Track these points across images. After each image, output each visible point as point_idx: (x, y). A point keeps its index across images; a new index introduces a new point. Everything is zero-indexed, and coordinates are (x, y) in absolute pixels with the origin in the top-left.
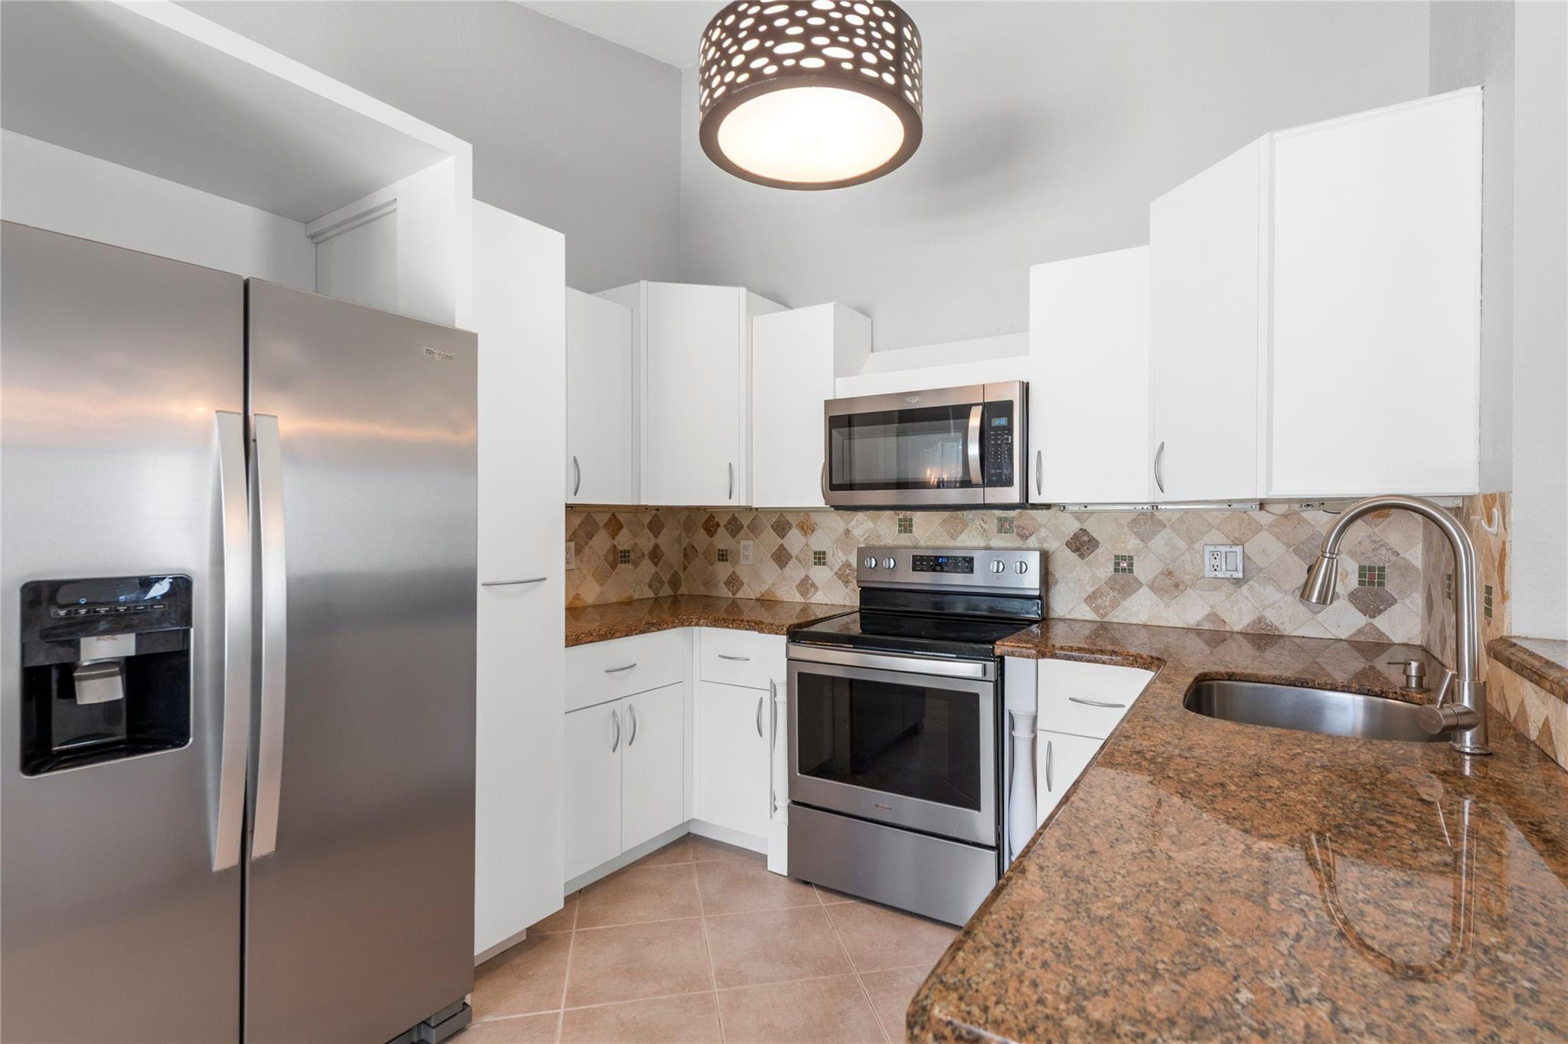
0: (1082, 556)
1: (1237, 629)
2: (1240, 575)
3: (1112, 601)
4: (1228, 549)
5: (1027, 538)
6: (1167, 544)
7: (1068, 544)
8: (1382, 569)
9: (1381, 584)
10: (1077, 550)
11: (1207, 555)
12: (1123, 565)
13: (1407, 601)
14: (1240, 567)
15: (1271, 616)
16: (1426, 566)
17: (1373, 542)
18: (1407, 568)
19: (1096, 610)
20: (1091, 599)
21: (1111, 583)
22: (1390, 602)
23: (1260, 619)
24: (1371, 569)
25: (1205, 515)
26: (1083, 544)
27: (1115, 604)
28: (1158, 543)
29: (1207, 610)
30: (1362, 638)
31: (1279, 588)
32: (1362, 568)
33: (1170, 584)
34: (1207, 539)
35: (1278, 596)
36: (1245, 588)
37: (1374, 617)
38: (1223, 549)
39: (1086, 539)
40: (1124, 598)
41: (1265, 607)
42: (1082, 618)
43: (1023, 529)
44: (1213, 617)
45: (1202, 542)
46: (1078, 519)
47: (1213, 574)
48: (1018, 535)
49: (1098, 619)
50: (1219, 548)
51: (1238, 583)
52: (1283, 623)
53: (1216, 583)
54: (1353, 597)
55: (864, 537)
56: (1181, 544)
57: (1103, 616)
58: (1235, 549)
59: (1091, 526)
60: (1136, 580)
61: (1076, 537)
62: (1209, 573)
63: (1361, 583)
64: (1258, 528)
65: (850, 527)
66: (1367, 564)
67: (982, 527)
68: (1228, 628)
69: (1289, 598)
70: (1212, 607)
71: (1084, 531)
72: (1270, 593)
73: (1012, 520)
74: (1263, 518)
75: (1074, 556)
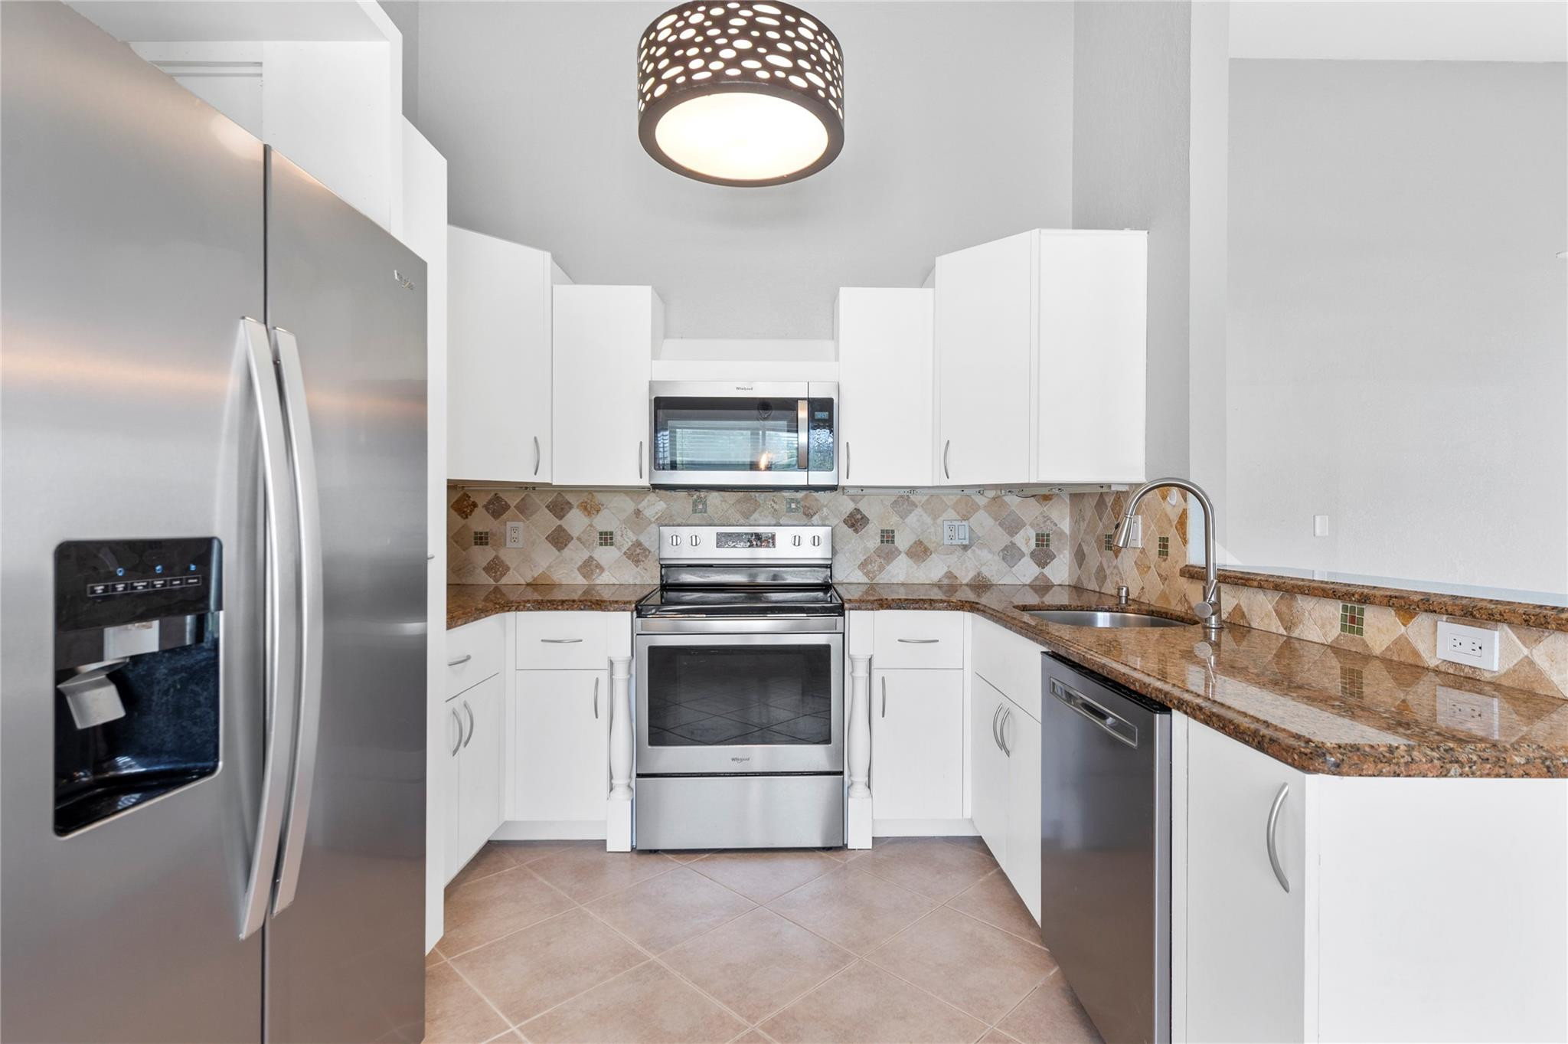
0: (856, 531)
1: (964, 582)
2: (966, 542)
3: (879, 567)
4: (959, 523)
5: (812, 516)
6: (918, 521)
7: (845, 521)
8: (1048, 535)
9: (1048, 545)
10: (852, 526)
11: (946, 528)
12: (888, 537)
13: (1062, 556)
14: (967, 537)
15: (986, 572)
16: (1073, 531)
17: (1044, 517)
18: (1062, 534)
19: (867, 574)
20: (863, 566)
21: (878, 552)
22: (1052, 557)
23: (979, 574)
24: (1043, 535)
25: (944, 498)
26: (857, 521)
27: (881, 568)
28: (912, 519)
29: (945, 570)
30: (1038, 583)
31: (990, 551)
32: (1037, 535)
33: (920, 552)
34: (945, 516)
35: (990, 556)
36: (969, 551)
37: (1043, 568)
38: (956, 523)
39: (859, 516)
40: (888, 563)
41: (982, 565)
42: (856, 581)
43: (809, 509)
44: (950, 575)
45: (941, 518)
46: (853, 500)
47: (949, 542)
48: (805, 514)
49: (869, 581)
50: (954, 523)
51: (965, 548)
52: (992, 576)
53: (951, 549)
54: (1033, 555)
56: (928, 520)
57: (872, 579)
58: (964, 523)
59: (863, 506)
60: (897, 549)
61: (851, 515)
62: (947, 542)
63: (1037, 545)
64: (975, 508)
65: (640, 507)
66: (1040, 532)
67: (773, 507)
68: (958, 582)
69: (997, 558)
70: (948, 567)
71: (858, 510)
72: (985, 555)
73: (797, 502)
74: (981, 501)
75: (850, 531)
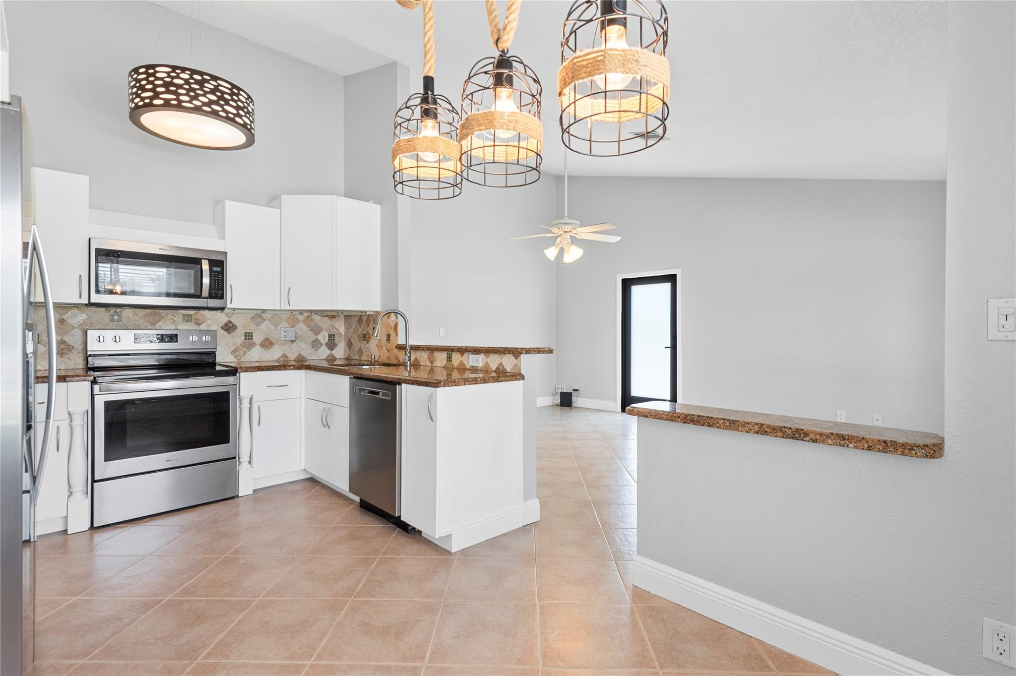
0: (229, 333)
1: (292, 359)
2: (293, 339)
3: (244, 352)
4: (289, 329)
5: (200, 325)
6: (266, 327)
7: (222, 328)
8: (334, 335)
9: (334, 340)
10: (227, 330)
11: (282, 331)
12: (248, 336)
13: (340, 345)
14: (294, 336)
15: (304, 354)
16: (346, 333)
17: (332, 326)
18: (341, 334)
19: (236, 357)
20: (233, 352)
21: (243, 344)
22: (336, 345)
23: (300, 355)
24: (332, 335)
25: (281, 316)
26: (230, 327)
27: (245, 353)
28: (263, 326)
29: (282, 353)
30: (329, 358)
31: (306, 343)
32: (329, 335)
33: (267, 344)
34: (281, 325)
35: (305, 346)
36: (295, 343)
37: (332, 351)
38: (288, 329)
39: (231, 325)
40: (249, 351)
41: (301, 350)
42: (229, 361)
43: (198, 320)
44: (284, 356)
45: (280, 326)
46: (227, 316)
47: (284, 339)
48: (195, 323)
49: (237, 361)
50: (286, 329)
51: (293, 341)
52: (307, 355)
53: (284, 343)
54: (327, 344)
55: (79, 324)
56: (272, 327)
57: (239, 360)
58: (292, 329)
59: (233, 319)
60: (254, 343)
61: (226, 324)
62: (283, 338)
63: (329, 340)
64: (298, 321)
65: (65, 317)
66: (330, 333)
67: (173, 319)
68: (289, 359)
69: (309, 346)
70: (284, 352)
71: (230, 322)
72: (303, 345)
73: (191, 315)
74: (301, 318)
75: (226, 333)
